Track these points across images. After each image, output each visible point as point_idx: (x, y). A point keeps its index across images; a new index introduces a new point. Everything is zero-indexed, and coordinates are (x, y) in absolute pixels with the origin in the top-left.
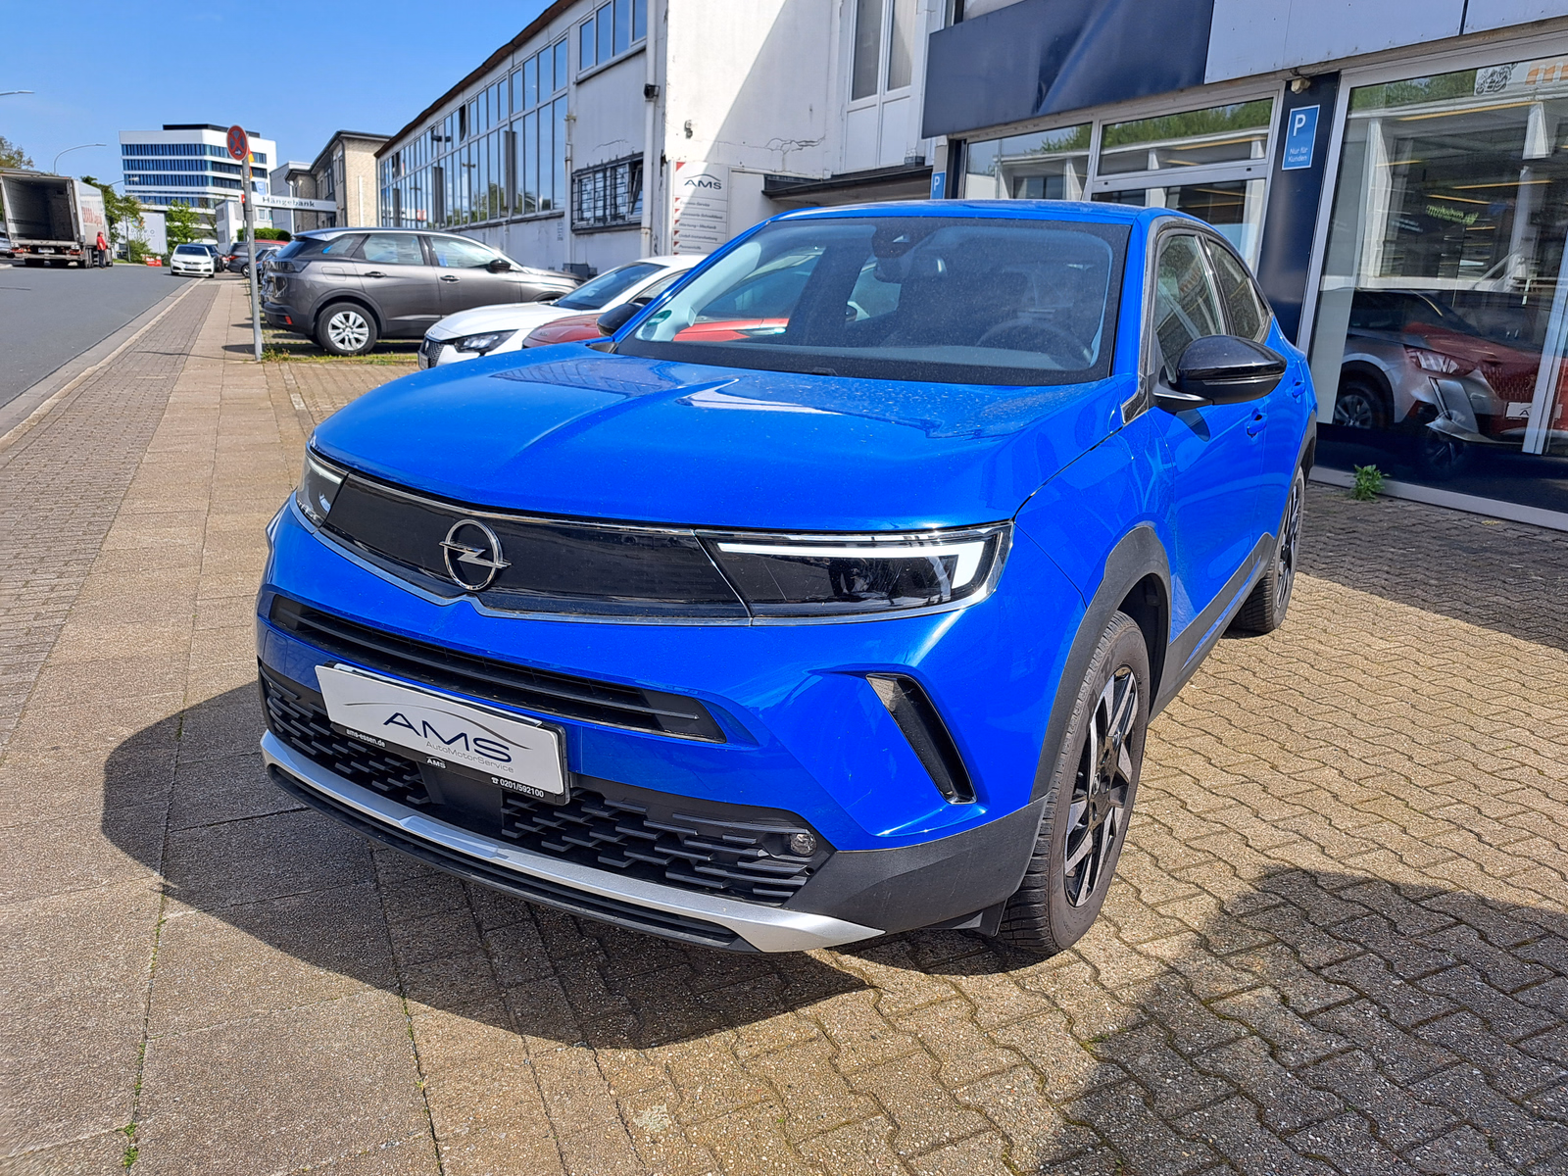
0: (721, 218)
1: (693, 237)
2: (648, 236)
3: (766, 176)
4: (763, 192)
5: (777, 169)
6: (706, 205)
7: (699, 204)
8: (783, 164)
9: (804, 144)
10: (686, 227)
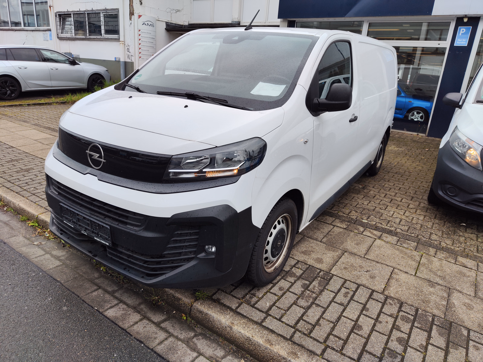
0: (154, 39)
1: (146, 46)
2: (124, 44)
3: (166, 23)
4: (165, 29)
5: (170, 20)
7: (148, 33)
8: (171, 18)
9: (177, 11)
10: (144, 42)
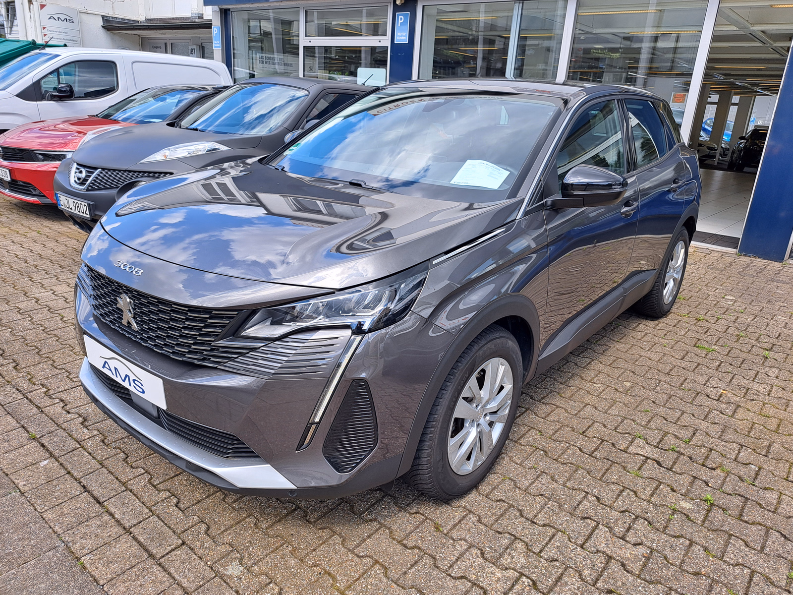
0: (77, 41)
5: (109, 12)
6: (65, 33)
7: (59, 32)
8: (113, 10)
